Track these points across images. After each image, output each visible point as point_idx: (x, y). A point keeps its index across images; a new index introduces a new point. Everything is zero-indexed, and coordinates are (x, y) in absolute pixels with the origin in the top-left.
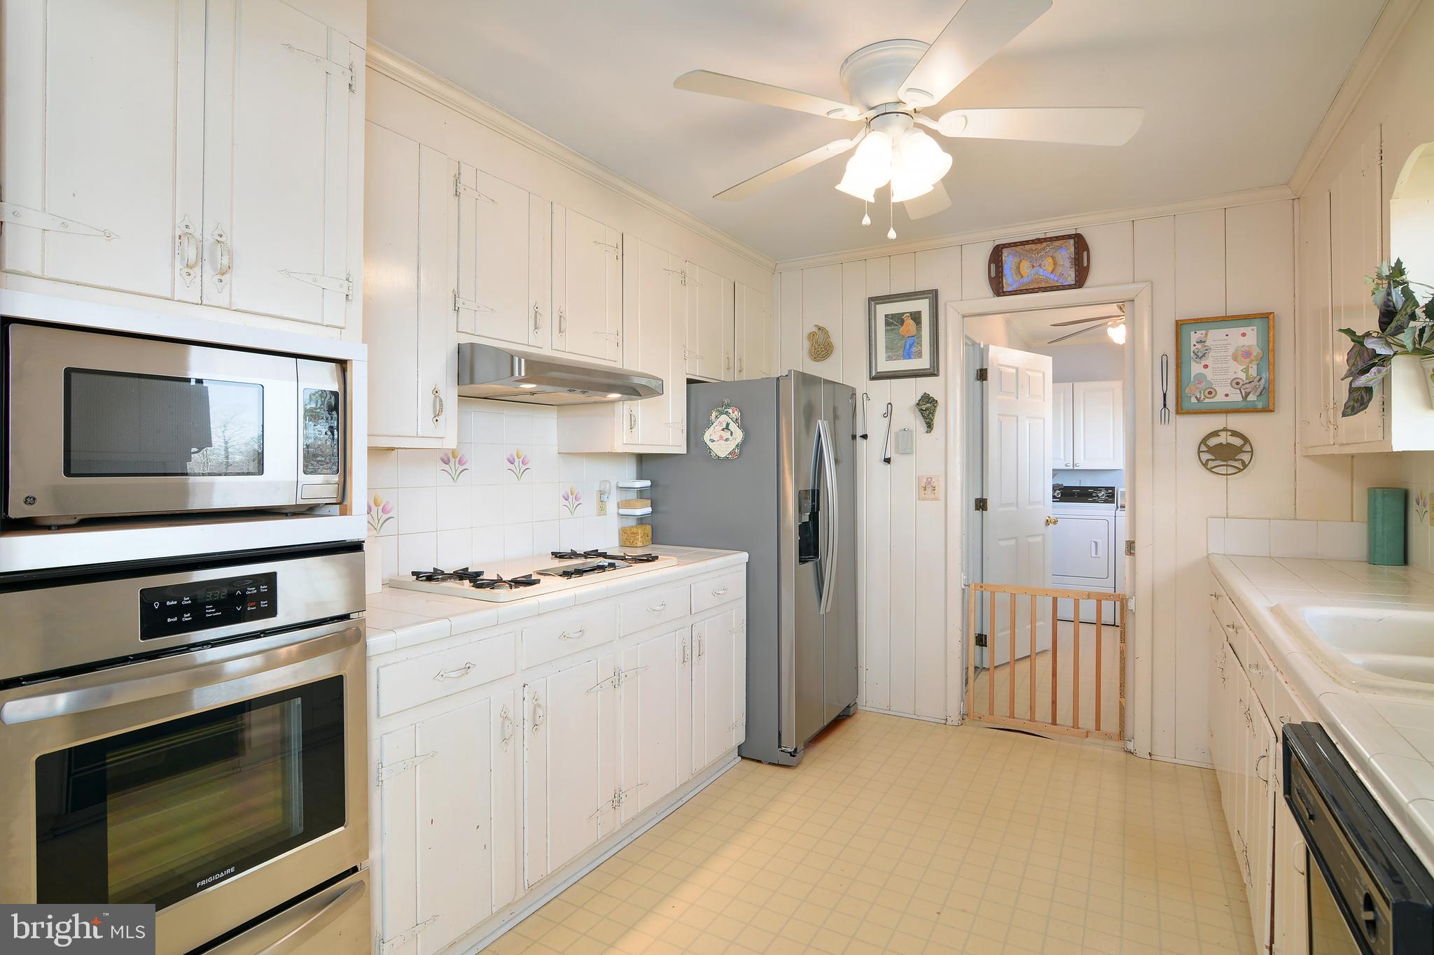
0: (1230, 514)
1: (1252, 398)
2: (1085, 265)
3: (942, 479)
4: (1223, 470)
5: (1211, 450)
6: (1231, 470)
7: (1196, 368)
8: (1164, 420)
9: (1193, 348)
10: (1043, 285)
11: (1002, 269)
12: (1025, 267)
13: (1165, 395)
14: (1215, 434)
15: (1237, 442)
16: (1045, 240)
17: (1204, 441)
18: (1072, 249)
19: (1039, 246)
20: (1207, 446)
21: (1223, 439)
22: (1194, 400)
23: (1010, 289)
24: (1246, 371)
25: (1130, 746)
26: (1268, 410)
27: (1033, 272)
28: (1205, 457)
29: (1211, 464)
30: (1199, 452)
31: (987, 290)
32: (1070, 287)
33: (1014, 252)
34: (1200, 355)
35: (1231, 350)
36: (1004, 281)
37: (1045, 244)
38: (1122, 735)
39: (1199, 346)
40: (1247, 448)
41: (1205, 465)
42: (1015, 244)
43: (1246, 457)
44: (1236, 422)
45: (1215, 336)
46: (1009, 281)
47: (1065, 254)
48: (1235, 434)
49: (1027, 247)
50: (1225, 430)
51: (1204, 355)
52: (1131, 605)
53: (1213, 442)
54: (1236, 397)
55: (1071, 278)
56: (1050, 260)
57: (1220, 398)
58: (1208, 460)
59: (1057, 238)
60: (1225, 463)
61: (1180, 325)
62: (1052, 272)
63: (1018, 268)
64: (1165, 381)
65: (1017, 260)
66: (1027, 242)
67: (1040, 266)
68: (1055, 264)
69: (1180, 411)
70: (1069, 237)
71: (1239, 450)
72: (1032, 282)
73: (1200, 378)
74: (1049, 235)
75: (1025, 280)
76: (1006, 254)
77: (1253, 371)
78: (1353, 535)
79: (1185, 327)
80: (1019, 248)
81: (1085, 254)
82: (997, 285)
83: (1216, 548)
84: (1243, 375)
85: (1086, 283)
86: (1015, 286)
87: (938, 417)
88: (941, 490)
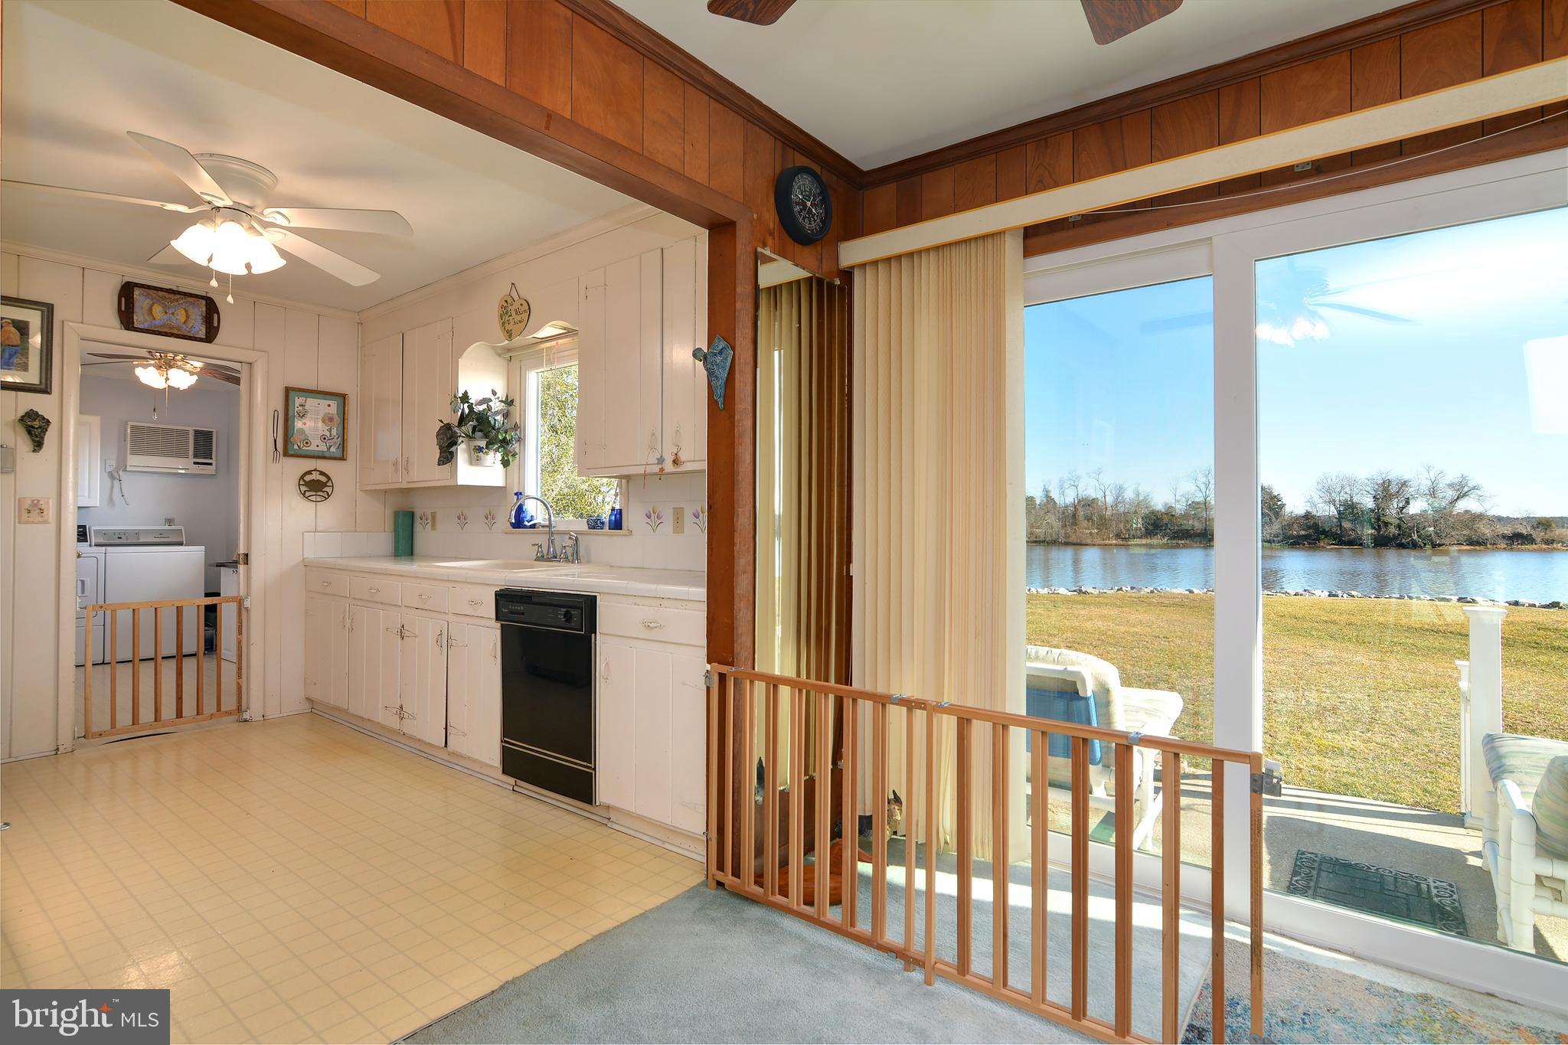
0: (318, 529)
1: (333, 449)
2: (216, 325)
3: (53, 503)
4: (313, 498)
5: (307, 484)
6: (319, 499)
7: (298, 424)
8: (275, 459)
9: (296, 409)
10: (175, 332)
11: (133, 306)
12: (157, 310)
13: (275, 441)
14: (309, 473)
15: (323, 479)
16: (179, 293)
17: (302, 477)
18: (204, 309)
19: (172, 296)
20: (304, 481)
21: (315, 476)
22: (296, 447)
23: (141, 327)
24: (330, 430)
25: (246, 716)
26: (342, 458)
27: (166, 317)
28: (303, 488)
29: (307, 494)
30: (299, 485)
31: (114, 320)
32: (200, 340)
33: (145, 294)
34: (301, 415)
35: (321, 415)
36: (135, 317)
37: (178, 296)
38: (239, 710)
39: (300, 408)
40: (329, 484)
41: (304, 495)
42: (149, 287)
43: (328, 490)
44: (322, 465)
45: (312, 403)
46: (138, 319)
47: (198, 311)
48: (322, 473)
49: (161, 293)
50: (316, 470)
51: (303, 416)
52: (247, 604)
53: (308, 478)
54: (323, 448)
55: (202, 334)
56: (183, 312)
57: (313, 447)
58: (305, 491)
59: (189, 295)
60: (314, 493)
61: (288, 391)
62: (184, 323)
63: (150, 309)
64: (276, 429)
65: (148, 301)
66: (161, 289)
67: (173, 314)
68: (188, 316)
69: (286, 454)
70: (202, 297)
71: (325, 485)
72: (164, 326)
73: (302, 431)
74: (180, 289)
75: (157, 322)
76: (137, 292)
77: (334, 432)
78: (384, 539)
79: (291, 393)
80: (151, 292)
81: (216, 316)
82: (127, 319)
83: (310, 554)
84: (328, 434)
85: (218, 339)
86: (146, 326)
87: (50, 437)
88: (52, 512)
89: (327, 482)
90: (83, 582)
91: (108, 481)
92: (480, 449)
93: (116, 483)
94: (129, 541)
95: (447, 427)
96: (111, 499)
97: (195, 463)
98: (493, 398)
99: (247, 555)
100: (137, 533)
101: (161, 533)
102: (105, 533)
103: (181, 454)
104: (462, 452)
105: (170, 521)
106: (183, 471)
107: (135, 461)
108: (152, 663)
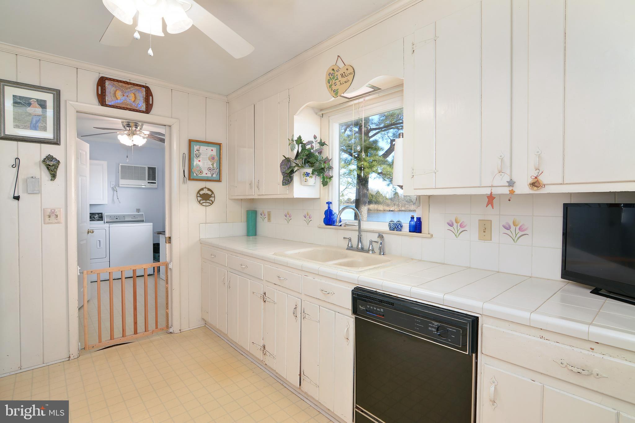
0: (207, 222)
1: (214, 176)
2: (151, 103)
3: (63, 211)
4: (204, 204)
5: (201, 196)
6: (207, 204)
7: (196, 162)
8: (184, 182)
9: (195, 153)
10: (129, 107)
11: (105, 91)
12: (119, 93)
13: (184, 171)
14: (202, 189)
15: (210, 193)
16: (131, 84)
17: (198, 192)
18: (144, 93)
19: (127, 85)
20: (200, 194)
21: (205, 191)
22: (195, 175)
23: (110, 104)
24: (213, 165)
25: (171, 330)
26: (219, 181)
27: (123, 98)
28: (199, 199)
29: (201, 202)
30: (197, 197)
31: (95, 100)
32: (143, 112)
33: (112, 84)
34: (198, 156)
35: (208, 156)
36: (106, 98)
37: (130, 86)
38: (167, 327)
39: (197, 152)
40: (213, 196)
41: (199, 202)
42: (114, 80)
43: (212, 199)
44: (209, 185)
45: (203, 149)
46: (109, 99)
47: (141, 94)
48: (209, 190)
49: (120, 84)
50: (205, 188)
51: (199, 156)
52: (170, 266)
53: (202, 192)
54: (209, 175)
55: (143, 108)
56: (133, 95)
57: (204, 175)
58: (200, 200)
59: (137, 85)
60: (205, 201)
61: (190, 141)
62: (134, 101)
63: (115, 93)
64: (184, 165)
65: (114, 89)
66: (121, 81)
67: (127, 96)
68: (135, 98)
69: (190, 179)
70: (143, 86)
71: (210, 196)
72: (122, 103)
73: (198, 166)
74: (131, 82)
75: (119, 101)
76: (107, 83)
77: (215, 165)
78: (240, 227)
79: (192, 143)
80: (115, 83)
81: (151, 97)
82: (102, 99)
83: (204, 236)
84: (212, 167)
85: (151, 113)
86: (112, 104)
87: (60, 172)
88: (62, 218)
89: (212, 194)
90: (100, 241)
91: (111, 192)
92: (307, 174)
93: (115, 192)
94: (121, 220)
95: (287, 160)
96: (113, 200)
97: (148, 183)
98: (314, 140)
99: (170, 238)
100: (124, 216)
101: (134, 216)
102: (110, 217)
103: (143, 179)
104: (296, 178)
105: (138, 210)
106: (144, 187)
107: (123, 182)
108: (132, 279)
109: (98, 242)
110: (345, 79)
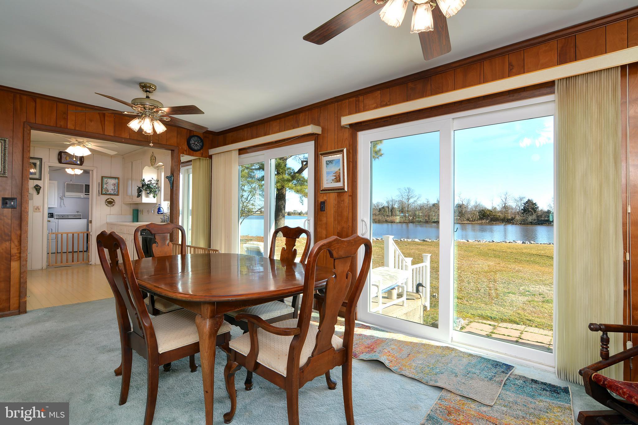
0: (111, 214)
1: (115, 193)
2: (83, 161)
3: (42, 207)
4: (109, 206)
5: (107, 202)
6: (111, 206)
7: (105, 186)
8: (99, 195)
9: (105, 182)
10: (72, 164)
11: (62, 157)
12: (68, 158)
13: (99, 191)
14: (108, 199)
15: (112, 201)
17: (106, 200)
21: (110, 200)
22: (105, 192)
24: (114, 187)
25: (91, 263)
26: (118, 195)
27: (70, 160)
28: (107, 203)
29: (108, 205)
30: (105, 202)
31: (57, 161)
32: (79, 165)
35: (112, 184)
38: (89, 261)
40: (114, 202)
43: (114, 203)
44: (112, 197)
45: (109, 180)
46: (63, 161)
48: (112, 199)
50: (110, 198)
51: (107, 184)
52: (91, 233)
53: (108, 200)
54: (112, 192)
55: (79, 163)
57: (109, 192)
61: (102, 177)
63: (66, 158)
64: (99, 188)
65: (66, 156)
67: (72, 159)
68: (76, 159)
69: (102, 194)
71: (113, 202)
72: (69, 162)
73: (106, 188)
75: (68, 161)
76: (63, 154)
77: (115, 188)
78: (130, 217)
79: (103, 178)
80: (66, 153)
81: (83, 158)
82: (60, 161)
83: (108, 221)
84: (114, 188)
85: (83, 165)
86: (65, 162)
87: (41, 191)
88: (41, 210)
90: (52, 229)
91: (60, 200)
92: (148, 193)
93: (62, 200)
94: (66, 218)
95: (139, 188)
96: (61, 205)
97: (85, 194)
98: (152, 180)
99: (91, 221)
100: (68, 215)
101: (75, 215)
102: (59, 215)
103: (82, 192)
104: (143, 194)
105: (78, 212)
106: (83, 197)
107: (67, 194)
108: (71, 253)
109: (51, 230)
110: (153, 161)
